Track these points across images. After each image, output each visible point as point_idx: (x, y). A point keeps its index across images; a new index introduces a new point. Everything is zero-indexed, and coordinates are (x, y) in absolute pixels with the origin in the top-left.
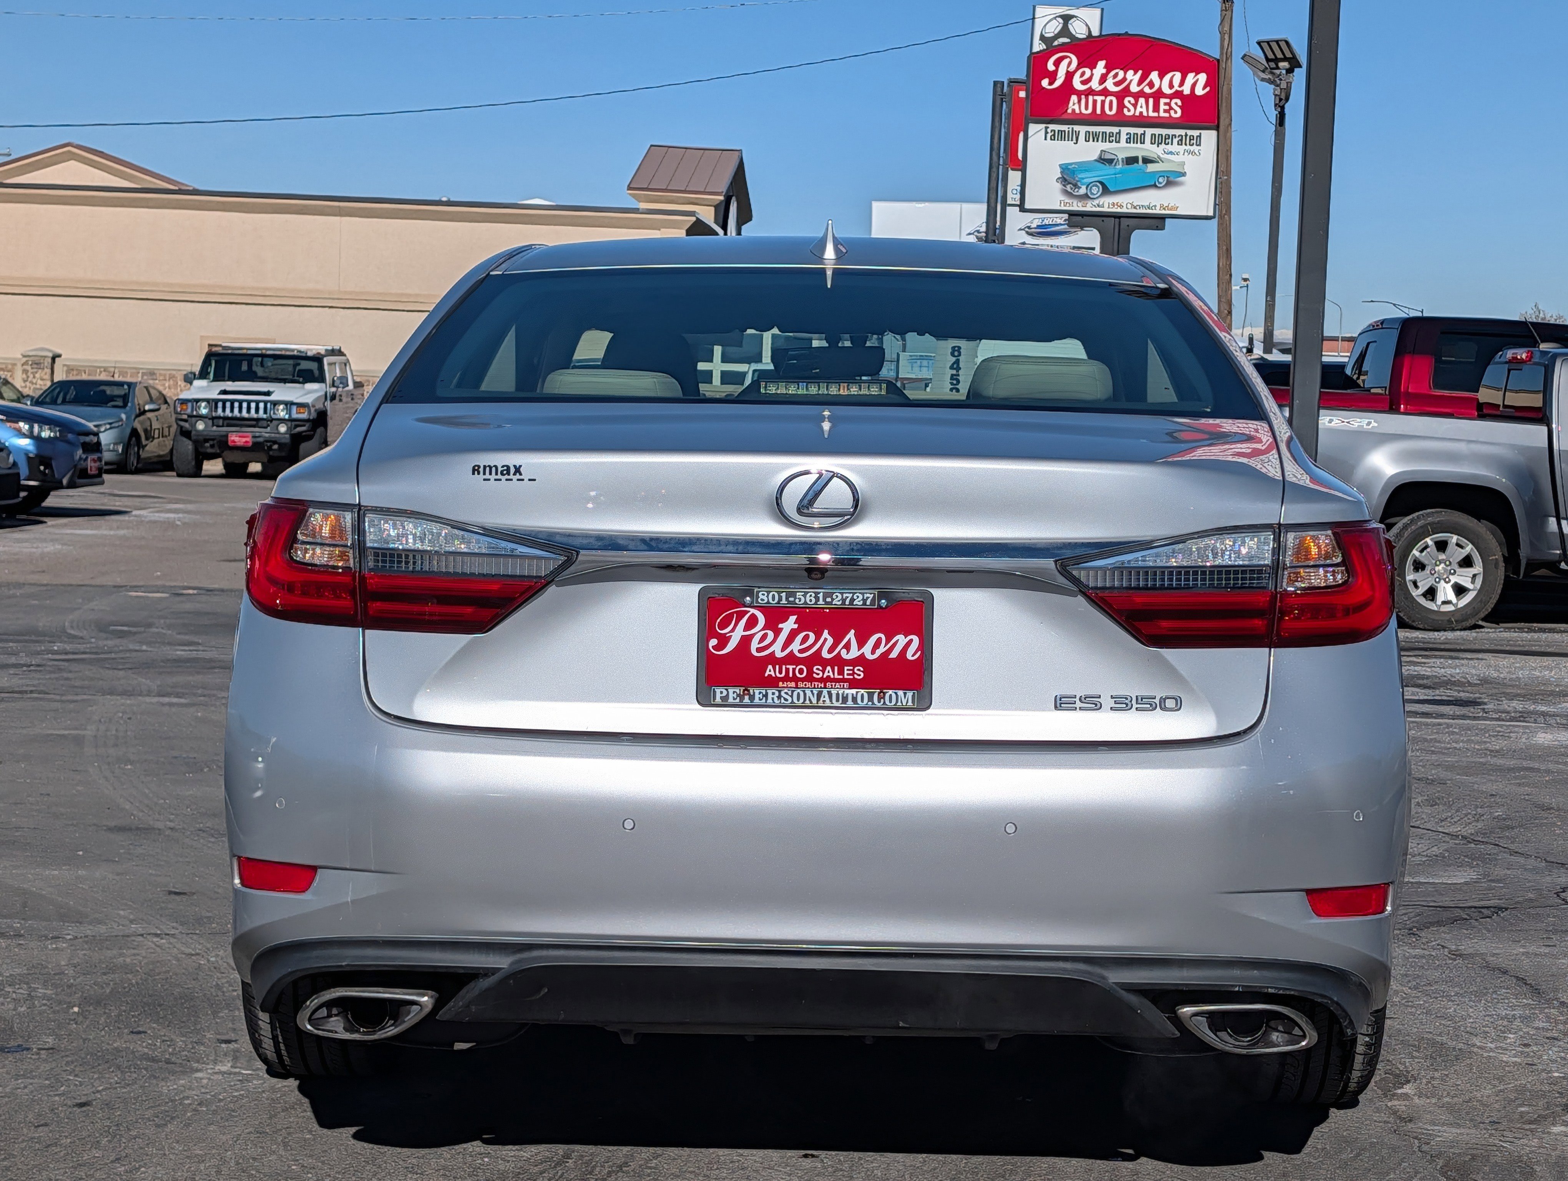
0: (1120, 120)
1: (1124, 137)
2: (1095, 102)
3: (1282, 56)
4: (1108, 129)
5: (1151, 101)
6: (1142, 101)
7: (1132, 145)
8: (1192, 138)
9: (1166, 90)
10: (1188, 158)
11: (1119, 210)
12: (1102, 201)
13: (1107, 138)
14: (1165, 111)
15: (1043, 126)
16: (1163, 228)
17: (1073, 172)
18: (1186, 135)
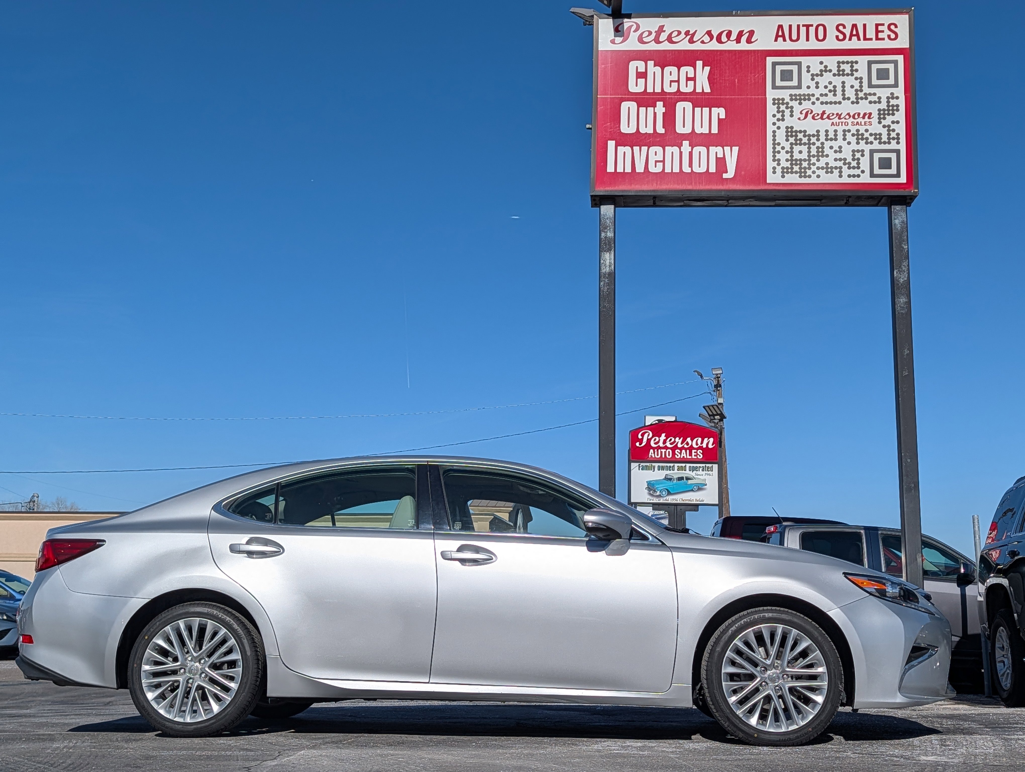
0: (674, 460)
1: (676, 468)
2: (661, 452)
3: (716, 413)
4: (668, 465)
5: (688, 451)
6: (684, 451)
7: (680, 472)
8: (708, 467)
9: (695, 446)
10: (707, 477)
11: (676, 502)
12: (667, 498)
13: (669, 468)
14: (695, 456)
15: (638, 464)
16: (698, 511)
17: (653, 485)
18: (706, 466)
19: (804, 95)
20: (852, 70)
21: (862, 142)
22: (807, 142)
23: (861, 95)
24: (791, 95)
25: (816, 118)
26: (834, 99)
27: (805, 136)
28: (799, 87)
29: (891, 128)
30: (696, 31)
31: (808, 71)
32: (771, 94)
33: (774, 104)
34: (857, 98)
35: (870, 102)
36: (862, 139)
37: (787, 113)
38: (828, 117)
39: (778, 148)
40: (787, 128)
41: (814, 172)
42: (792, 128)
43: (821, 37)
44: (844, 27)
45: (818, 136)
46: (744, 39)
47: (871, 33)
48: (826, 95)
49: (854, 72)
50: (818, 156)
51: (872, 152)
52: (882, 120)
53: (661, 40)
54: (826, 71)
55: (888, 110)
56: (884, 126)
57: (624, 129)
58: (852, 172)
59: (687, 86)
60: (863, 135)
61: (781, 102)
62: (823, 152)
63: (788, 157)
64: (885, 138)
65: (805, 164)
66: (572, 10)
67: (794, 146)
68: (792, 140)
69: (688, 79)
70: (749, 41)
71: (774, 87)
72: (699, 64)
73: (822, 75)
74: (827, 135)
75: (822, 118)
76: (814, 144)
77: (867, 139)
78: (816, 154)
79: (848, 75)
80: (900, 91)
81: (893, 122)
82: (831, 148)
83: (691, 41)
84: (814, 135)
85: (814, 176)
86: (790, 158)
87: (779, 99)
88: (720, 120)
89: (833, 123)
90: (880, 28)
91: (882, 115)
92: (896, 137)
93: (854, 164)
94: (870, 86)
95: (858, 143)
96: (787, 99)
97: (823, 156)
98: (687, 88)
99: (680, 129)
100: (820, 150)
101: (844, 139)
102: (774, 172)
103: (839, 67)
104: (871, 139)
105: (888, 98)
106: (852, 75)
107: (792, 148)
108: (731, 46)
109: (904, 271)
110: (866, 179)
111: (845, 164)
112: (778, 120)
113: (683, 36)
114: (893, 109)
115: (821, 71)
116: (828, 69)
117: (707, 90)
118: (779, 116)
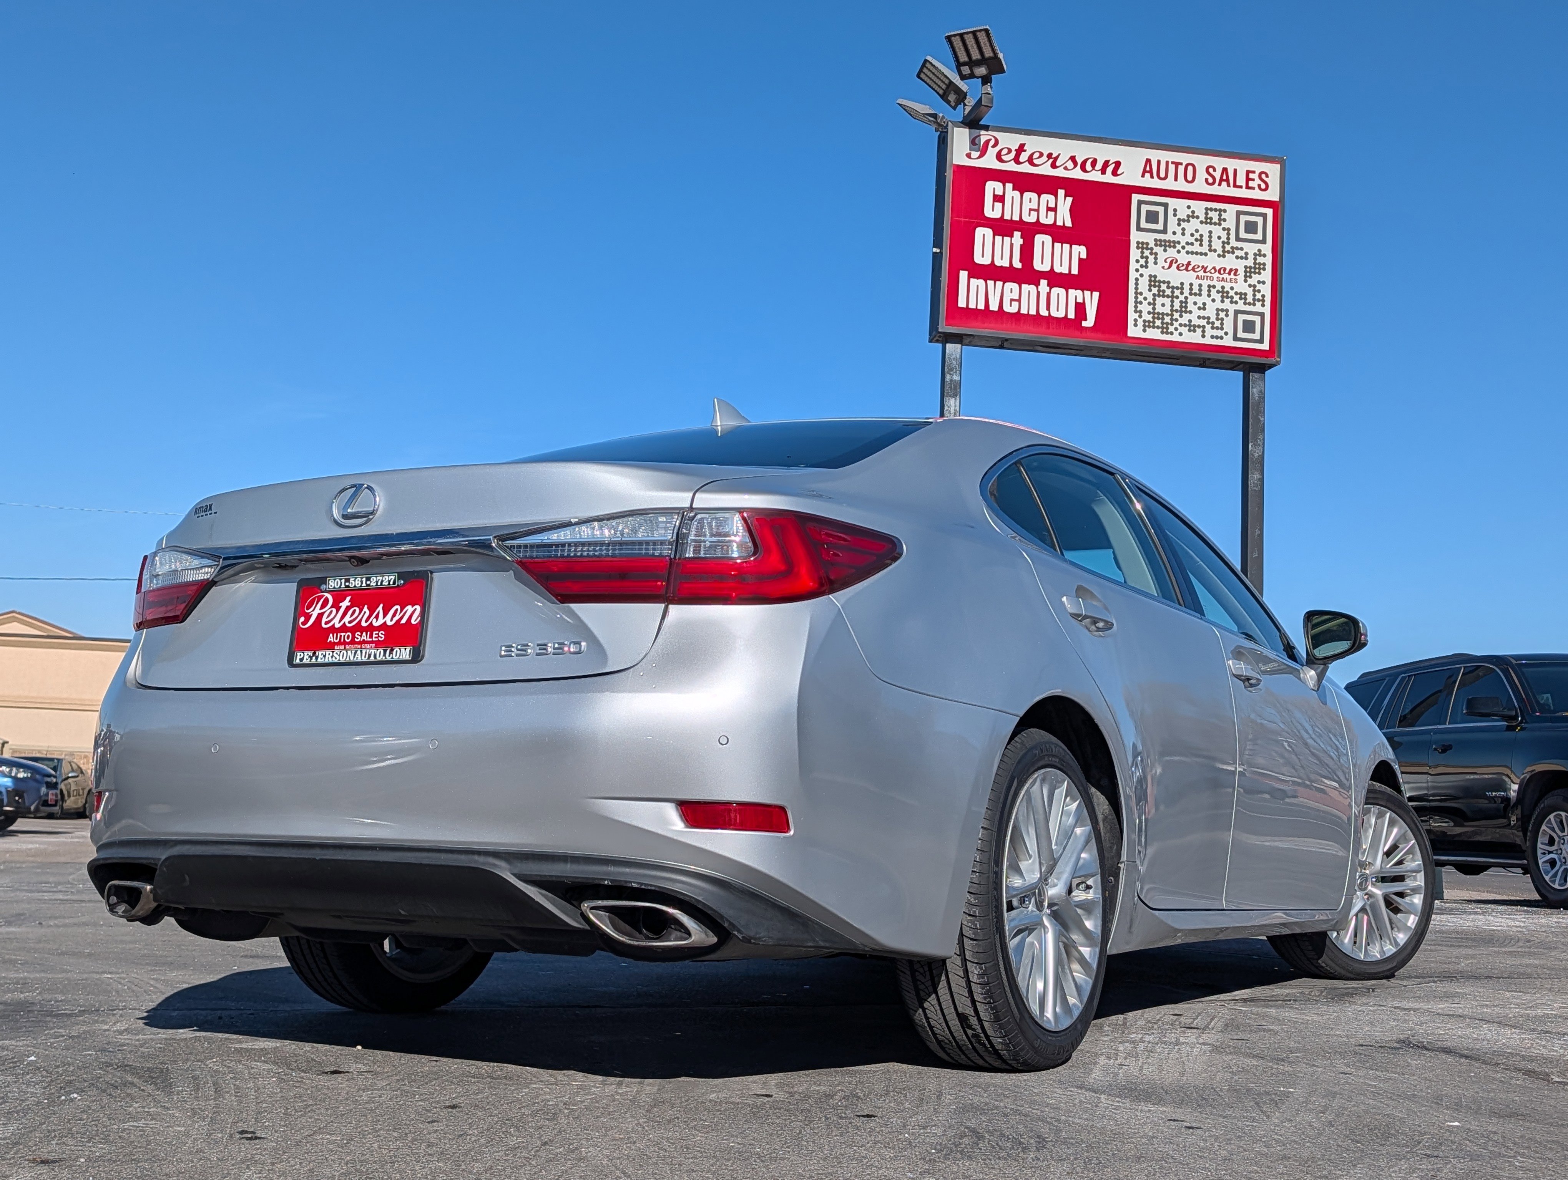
19: (1169, 241)
20: (1220, 219)
21: (1227, 301)
22: (1170, 294)
23: (1228, 248)
24: (1156, 240)
25: (1181, 268)
26: (1200, 250)
27: (1168, 287)
28: (1164, 231)
29: (1257, 289)
30: (1059, 155)
31: (1175, 215)
32: (1135, 236)
33: (1138, 248)
34: (1224, 251)
35: (1237, 257)
36: (1227, 297)
37: (1151, 259)
38: (1193, 269)
39: (1140, 298)
40: (1150, 276)
41: (1176, 329)
42: (1155, 276)
43: (1190, 178)
44: (1215, 170)
45: (1182, 289)
46: (1110, 170)
47: (1241, 181)
48: (1192, 244)
49: (1222, 222)
50: (1181, 311)
51: (1237, 312)
52: (1248, 279)
53: (1021, 159)
54: (1193, 217)
55: (1255, 268)
56: (1250, 286)
57: (978, 259)
58: (1216, 333)
59: (1047, 217)
60: (1228, 292)
61: (1145, 246)
62: (1186, 307)
63: (1150, 308)
64: (1250, 299)
65: (1167, 319)
66: (900, 101)
67: (1157, 298)
68: (1155, 290)
69: (1049, 209)
70: (1115, 173)
71: (1139, 229)
72: (1061, 193)
73: (1188, 221)
74: (1191, 289)
75: (1187, 269)
76: (1177, 297)
77: (1232, 297)
78: (1179, 309)
79: (1215, 224)
80: (1267, 249)
81: (1259, 282)
82: (1195, 303)
83: (1054, 166)
84: (1177, 288)
85: (1176, 333)
86: (1152, 311)
87: (1143, 243)
88: (1080, 260)
89: (1198, 276)
90: (1251, 176)
91: (1249, 272)
92: (1261, 298)
93: (1217, 324)
94: (1238, 239)
95: (1223, 301)
96: (1152, 244)
97: (1186, 312)
98: (1047, 219)
99: (1038, 266)
100: (1184, 305)
101: (1209, 296)
102: (1136, 325)
103: (1206, 214)
104: (1236, 298)
105: (1255, 254)
106: (1220, 224)
107: (1154, 300)
108: (1095, 176)
109: (1259, 445)
110: (1228, 342)
111: (1208, 323)
112: (1142, 266)
113: (1045, 158)
114: (1258, 268)
115: (1188, 216)
116: (1195, 215)
117: (1069, 224)
118: (1142, 262)
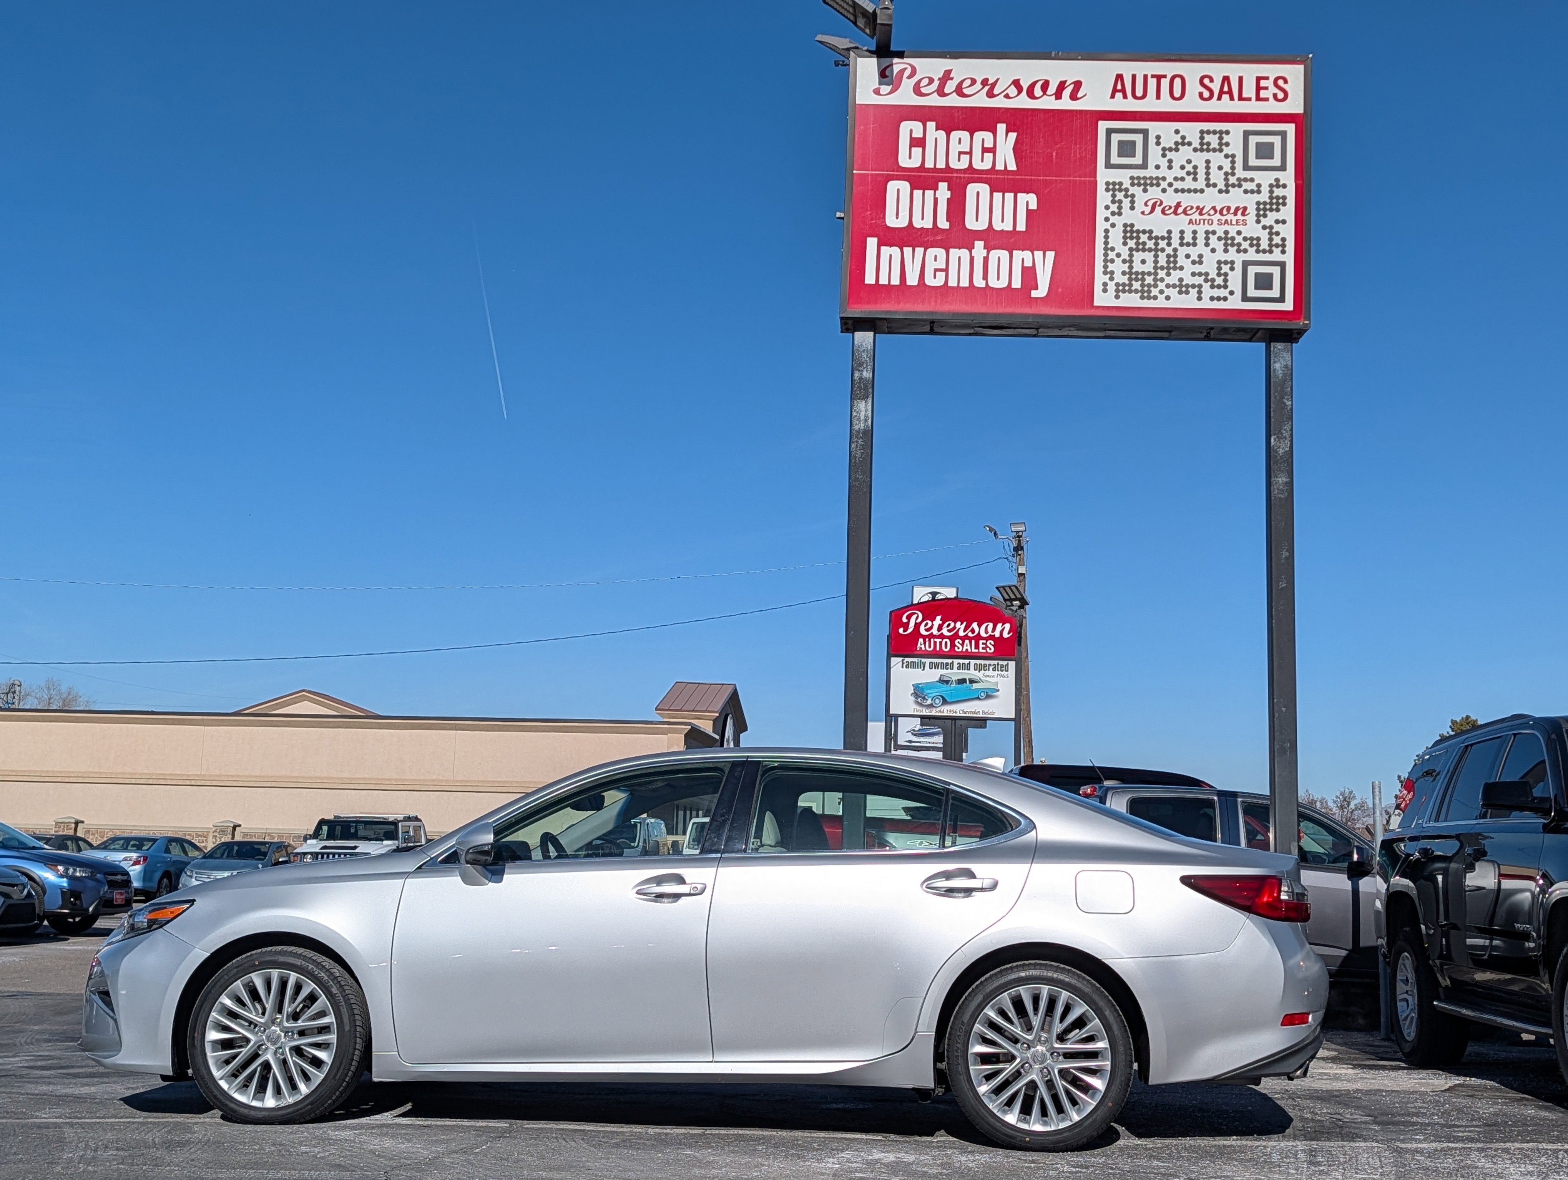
0: (953, 655)
1: (955, 666)
2: (935, 643)
3: (1014, 597)
4: (945, 661)
5: (973, 642)
6: (967, 641)
7: (961, 671)
8: (1002, 666)
9: (983, 634)
10: (999, 679)
11: (954, 715)
12: (943, 708)
13: (945, 666)
14: (983, 648)
15: (900, 659)
16: (985, 727)
17: (922, 689)
18: (998, 664)
19: (1151, 178)
20: (1220, 144)
21: (1232, 250)
22: (1153, 247)
23: (1232, 180)
24: (1132, 178)
25: (1167, 212)
26: (1193, 185)
27: (1150, 238)
28: (1144, 166)
29: (1274, 231)
30: (997, 80)
31: (1158, 143)
32: (1103, 175)
33: (1107, 190)
34: (1227, 185)
35: (1246, 192)
36: (1232, 245)
37: (1126, 203)
38: (1185, 212)
39: (1112, 255)
40: (1125, 225)
41: (1161, 292)
42: (1132, 225)
43: (1177, 93)
44: (1212, 80)
45: (1169, 238)
46: (1067, 93)
47: (1249, 90)
48: (1183, 179)
49: (1224, 147)
50: (1168, 268)
51: (1246, 264)
52: (1261, 218)
53: (946, 91)
54: (1183, 144)
55: (1271, 204)
56: (1264, 227)
57: (891, 221)
58: (1216, 293)
59: (982, 161)
60: (1233, 239)
61: (1117, 187)
62: (1175, 262)
63: (1125, 267)
64: (1264, 245)
65: (1149, 280)
66: (819, 37)
67: (1134, 253)
68: (1132, 243)
69: (985, 150)
70: (1074, 97)
71: (1109, 165)
72: (1001, 128)
73: (1177, 150)
74: (1182, 238)
75: (1175, 213)
76: (1163, 250)
77: (1239, 245)
78: (1165, 265)
79: (1214, 150)
80: (1288, 177)
81: (1277, 222)
82: (1188, 256)
83: (990, 95)
84: (1163, 238)
85: (1161, 297)
86: (1128, 270)
87: (1114, 184)
88: (1029, 212)
89: (1191, 220)
90: (1263, 83)
91: (1262, 210)
92: (1280, 243)
93: (1219, 281)
94: (1246, 167)
95: (1226, 251)
96: (1127, 184)
97: (1175, 268)
98: (983, 164)
99: (971, 223)
100: (1172, 259)
101: (1207, 245)
102: (1105, 291)
103: (1202, 138)
104: (1245, 245)
105: (1271, 186)
106: (1221, 150)
107: (1131, 256)
108: (1047, 103)
109: (1285, 438)
110: (1235, 303)
111: (1206, 281)
112: (1113, 214)
113: (978, 86)
114: (1277, 203)
115: (1176, 143)
116: (1186, 141)
117: (1012, 166)
118: (1114, 207)
